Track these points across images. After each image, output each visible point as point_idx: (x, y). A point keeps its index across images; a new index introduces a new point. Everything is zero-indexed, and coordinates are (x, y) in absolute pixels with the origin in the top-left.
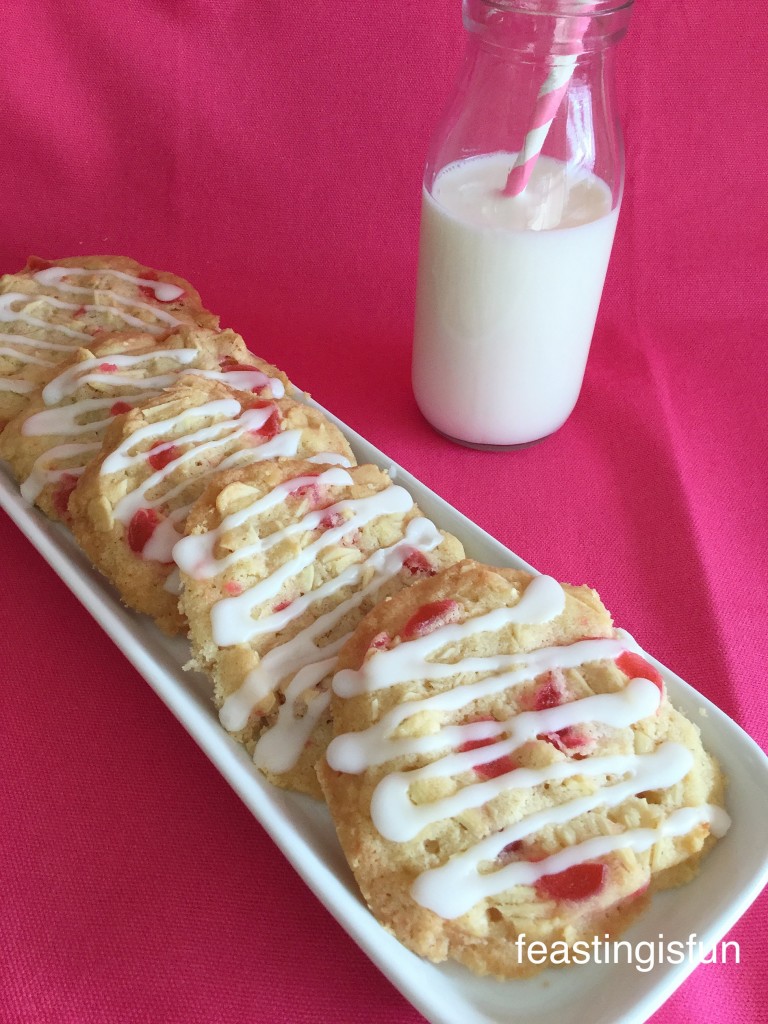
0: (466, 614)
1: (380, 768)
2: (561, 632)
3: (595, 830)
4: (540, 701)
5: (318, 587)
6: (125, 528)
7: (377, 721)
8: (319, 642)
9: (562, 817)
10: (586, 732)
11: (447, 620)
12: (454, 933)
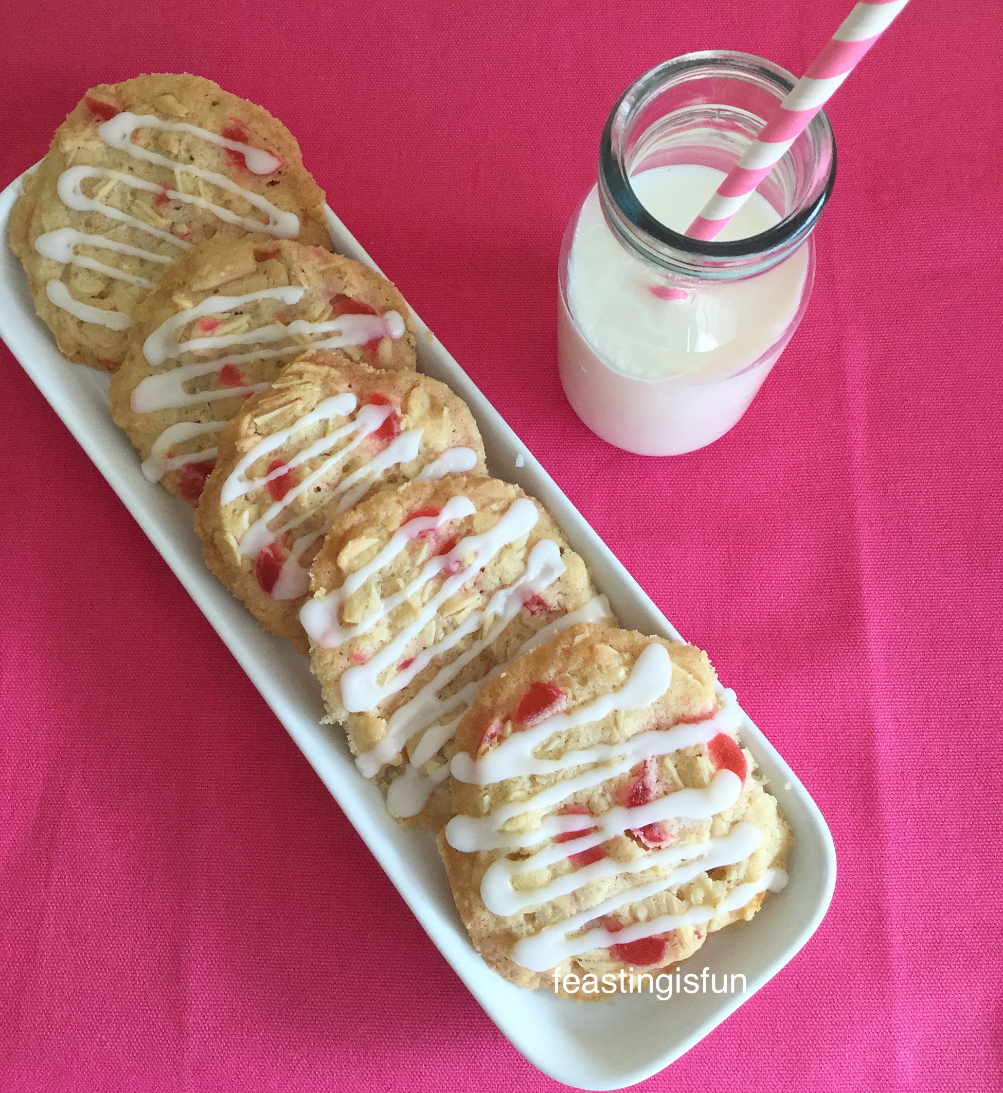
0: (574, 703)
1: (490, 852)
2: (662, 713)
3: (664, 910)
4: (631, 798)
5: (440, 641)
6: (253, 561)
7: (489, 813)
8: (441, 695)
9: (637, 897)
10: (667, 828)
11: (555, 712)
12: (545, 981)
